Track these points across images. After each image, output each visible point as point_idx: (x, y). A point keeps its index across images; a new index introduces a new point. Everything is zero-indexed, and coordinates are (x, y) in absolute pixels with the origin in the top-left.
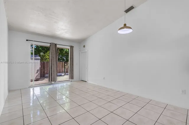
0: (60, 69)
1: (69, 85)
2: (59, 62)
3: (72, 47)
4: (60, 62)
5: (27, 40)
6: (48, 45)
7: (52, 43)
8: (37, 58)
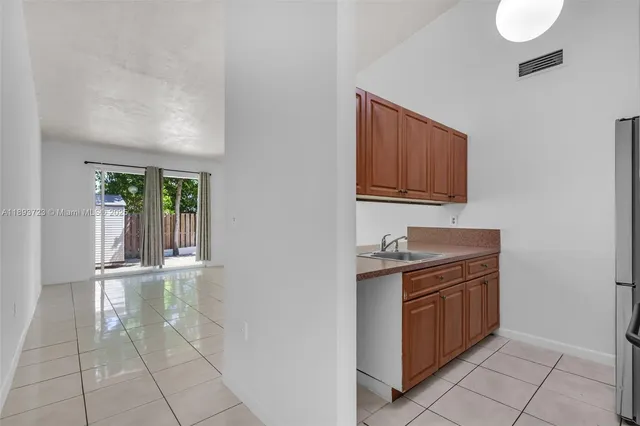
0: (188, 234)
1: (200, 277)
2: (183, 215)
3: (205, 176)
4: (188, 215)
5: (86, 162)
6: (141, 172)
7: (152, 168)
8: (116, 203)
